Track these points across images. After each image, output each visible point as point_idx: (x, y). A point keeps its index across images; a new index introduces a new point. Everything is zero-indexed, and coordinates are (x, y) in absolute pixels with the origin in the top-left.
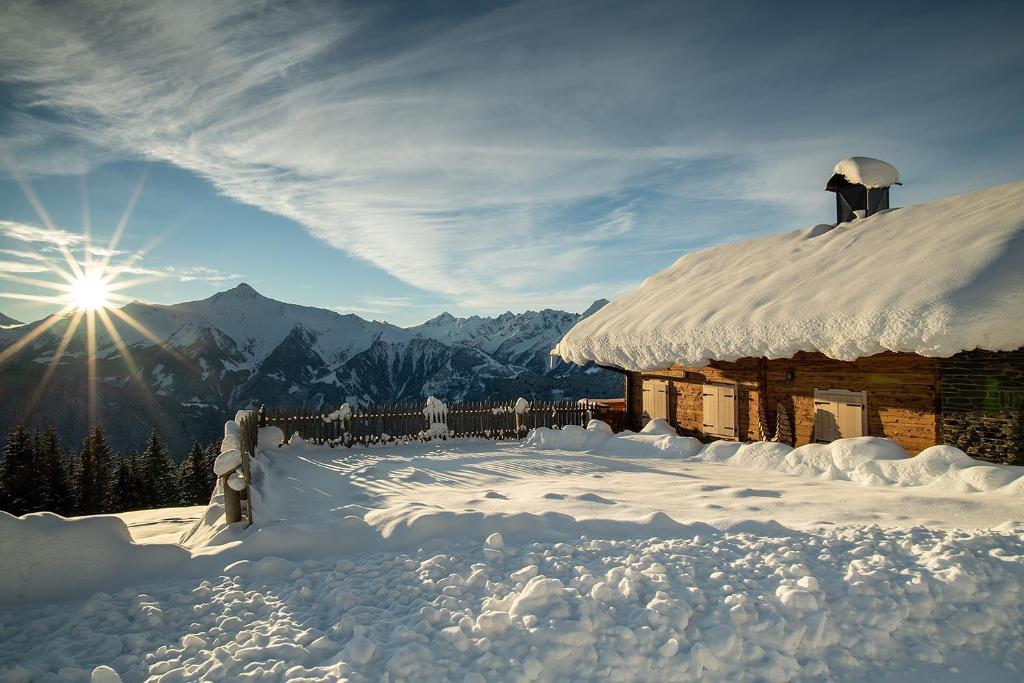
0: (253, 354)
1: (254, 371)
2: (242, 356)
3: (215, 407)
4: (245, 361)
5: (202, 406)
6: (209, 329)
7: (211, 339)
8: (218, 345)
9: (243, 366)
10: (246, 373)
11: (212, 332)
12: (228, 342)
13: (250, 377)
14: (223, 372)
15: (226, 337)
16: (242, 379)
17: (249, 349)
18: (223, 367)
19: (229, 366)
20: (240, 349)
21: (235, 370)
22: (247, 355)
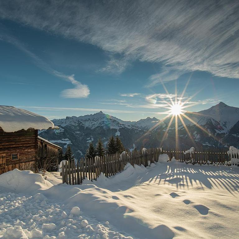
0: (226, 127)
1: (227, 133)
2: (222, 128)
3: (213, 146)
4: (223, 130)
5: (209, 145)
6: (210, 119)
7: (211, 123)
8: (214, 124)
9: (222, 132)
10: (224, 134)
11: (211, 120)
12: (217, 123)
13: (225, 135)
14: (216, 134)
15: (216, 121)
16: (222, 136)
17: (225, 125)
18: (216, 132)
19: (217, 131)
20: (221, 125)
21: (220, 133)
22: (224, 127)
